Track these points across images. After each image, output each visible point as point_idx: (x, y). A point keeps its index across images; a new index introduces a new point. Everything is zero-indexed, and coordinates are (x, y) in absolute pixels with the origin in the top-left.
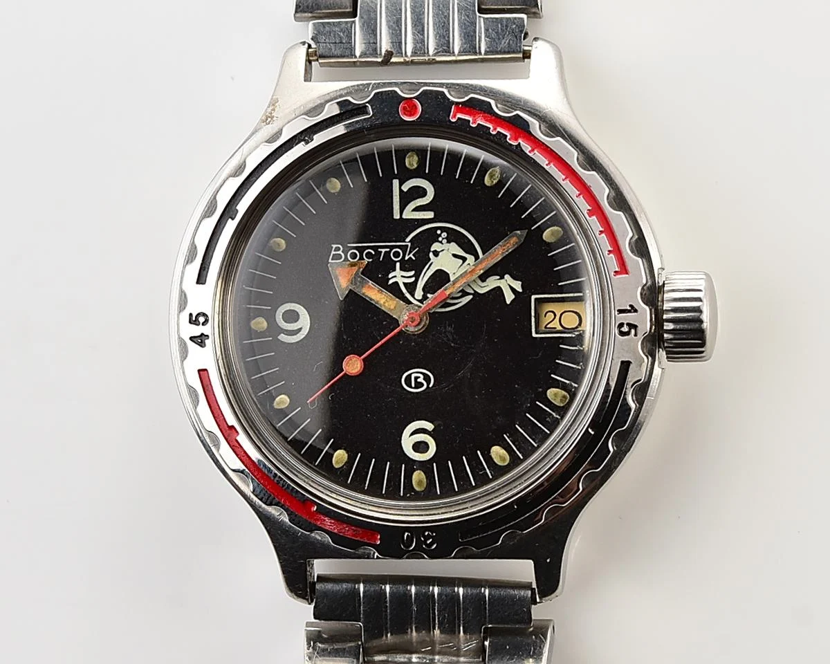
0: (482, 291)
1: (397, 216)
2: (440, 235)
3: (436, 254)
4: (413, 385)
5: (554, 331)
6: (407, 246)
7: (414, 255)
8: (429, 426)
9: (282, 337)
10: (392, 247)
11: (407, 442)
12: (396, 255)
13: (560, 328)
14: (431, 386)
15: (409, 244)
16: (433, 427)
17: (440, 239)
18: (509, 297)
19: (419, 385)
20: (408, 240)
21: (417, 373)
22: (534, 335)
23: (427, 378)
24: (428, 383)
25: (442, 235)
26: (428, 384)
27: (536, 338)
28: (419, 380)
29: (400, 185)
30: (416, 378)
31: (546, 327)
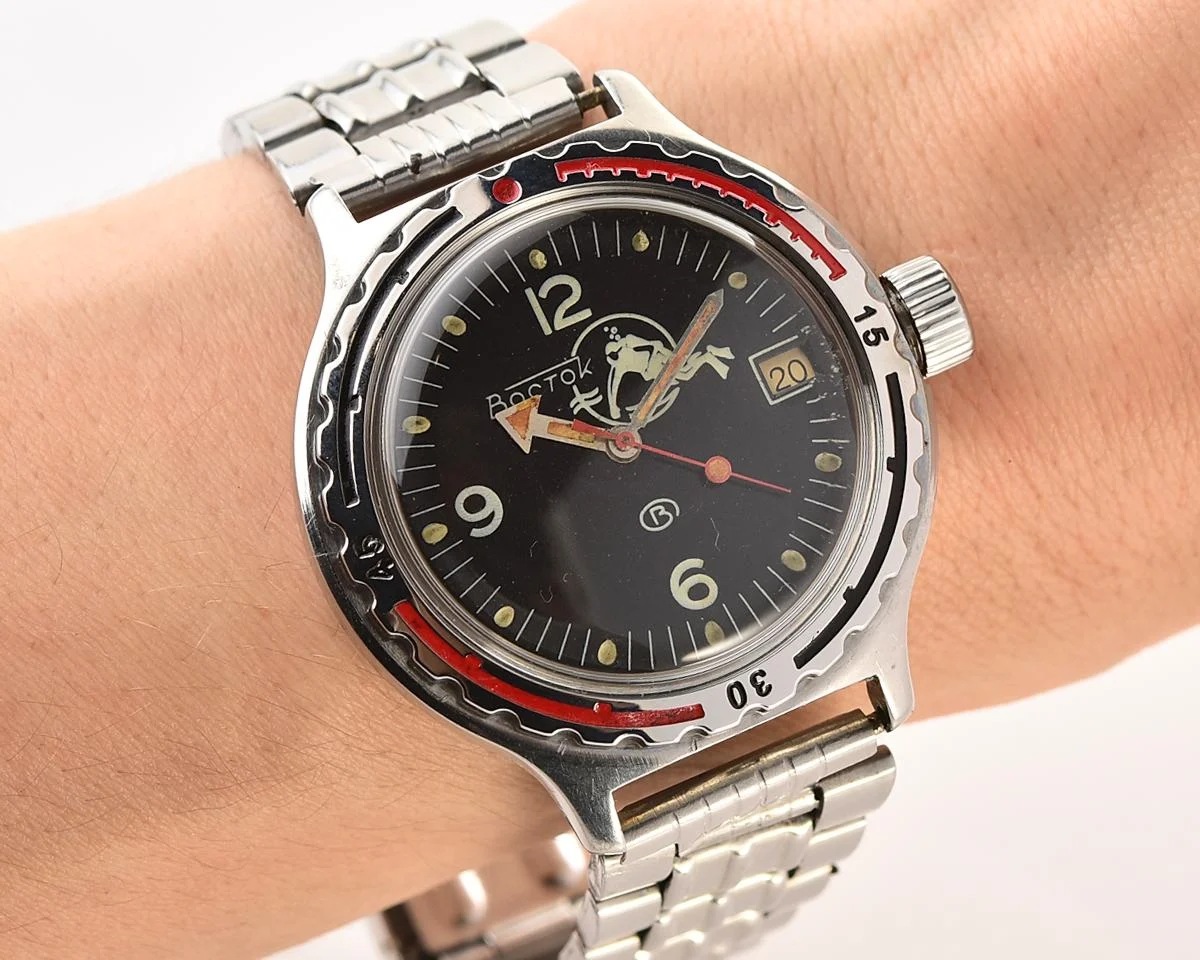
0: (687, 378)
1: (548, 331)
2: (609, 332)
3: (615, 356)
4: (657, 523)
5: (789, 389)
6: (576, 360)
7: (588, 369)
8: (697, 563)
9: (476, 533)
10: (559, 371)
11: (680, 593)
12: (568, 377)
13: (794, 384)
14: (678, 515)
15: (577, 358)
16: (702, 561)
17: (612, 337)
18: (723, 371)
19: (663, 520)
20: (574, 353)
21: (655, 507)
22: (772, 403)
23: (668, 507)
24: (673, 511)
25: (612, 331)
26: (674, 514)
27: (775, 405)
28: (661, 514)
29: (537, 294)
30: (656, 512)
31: (778, 390)
